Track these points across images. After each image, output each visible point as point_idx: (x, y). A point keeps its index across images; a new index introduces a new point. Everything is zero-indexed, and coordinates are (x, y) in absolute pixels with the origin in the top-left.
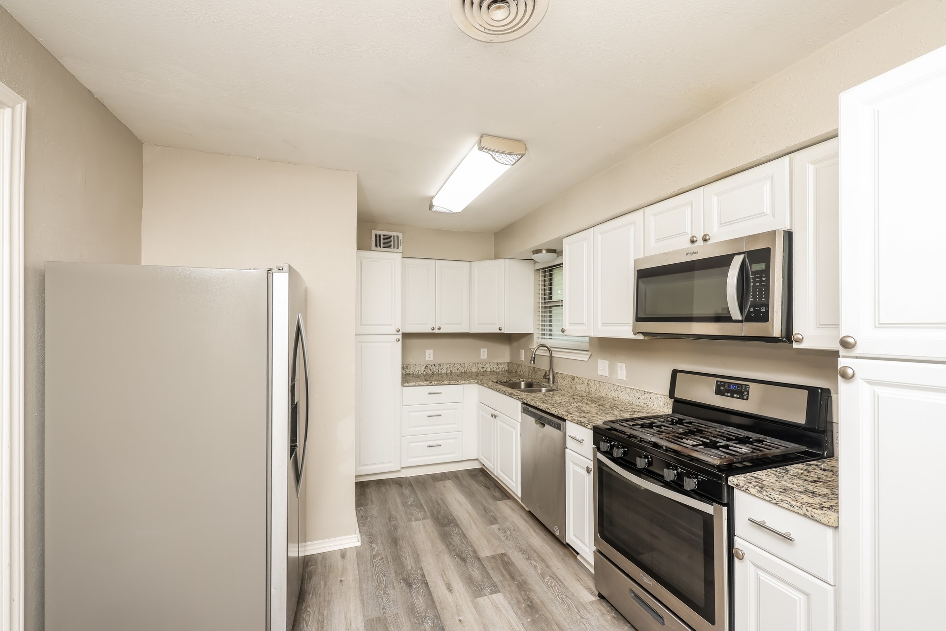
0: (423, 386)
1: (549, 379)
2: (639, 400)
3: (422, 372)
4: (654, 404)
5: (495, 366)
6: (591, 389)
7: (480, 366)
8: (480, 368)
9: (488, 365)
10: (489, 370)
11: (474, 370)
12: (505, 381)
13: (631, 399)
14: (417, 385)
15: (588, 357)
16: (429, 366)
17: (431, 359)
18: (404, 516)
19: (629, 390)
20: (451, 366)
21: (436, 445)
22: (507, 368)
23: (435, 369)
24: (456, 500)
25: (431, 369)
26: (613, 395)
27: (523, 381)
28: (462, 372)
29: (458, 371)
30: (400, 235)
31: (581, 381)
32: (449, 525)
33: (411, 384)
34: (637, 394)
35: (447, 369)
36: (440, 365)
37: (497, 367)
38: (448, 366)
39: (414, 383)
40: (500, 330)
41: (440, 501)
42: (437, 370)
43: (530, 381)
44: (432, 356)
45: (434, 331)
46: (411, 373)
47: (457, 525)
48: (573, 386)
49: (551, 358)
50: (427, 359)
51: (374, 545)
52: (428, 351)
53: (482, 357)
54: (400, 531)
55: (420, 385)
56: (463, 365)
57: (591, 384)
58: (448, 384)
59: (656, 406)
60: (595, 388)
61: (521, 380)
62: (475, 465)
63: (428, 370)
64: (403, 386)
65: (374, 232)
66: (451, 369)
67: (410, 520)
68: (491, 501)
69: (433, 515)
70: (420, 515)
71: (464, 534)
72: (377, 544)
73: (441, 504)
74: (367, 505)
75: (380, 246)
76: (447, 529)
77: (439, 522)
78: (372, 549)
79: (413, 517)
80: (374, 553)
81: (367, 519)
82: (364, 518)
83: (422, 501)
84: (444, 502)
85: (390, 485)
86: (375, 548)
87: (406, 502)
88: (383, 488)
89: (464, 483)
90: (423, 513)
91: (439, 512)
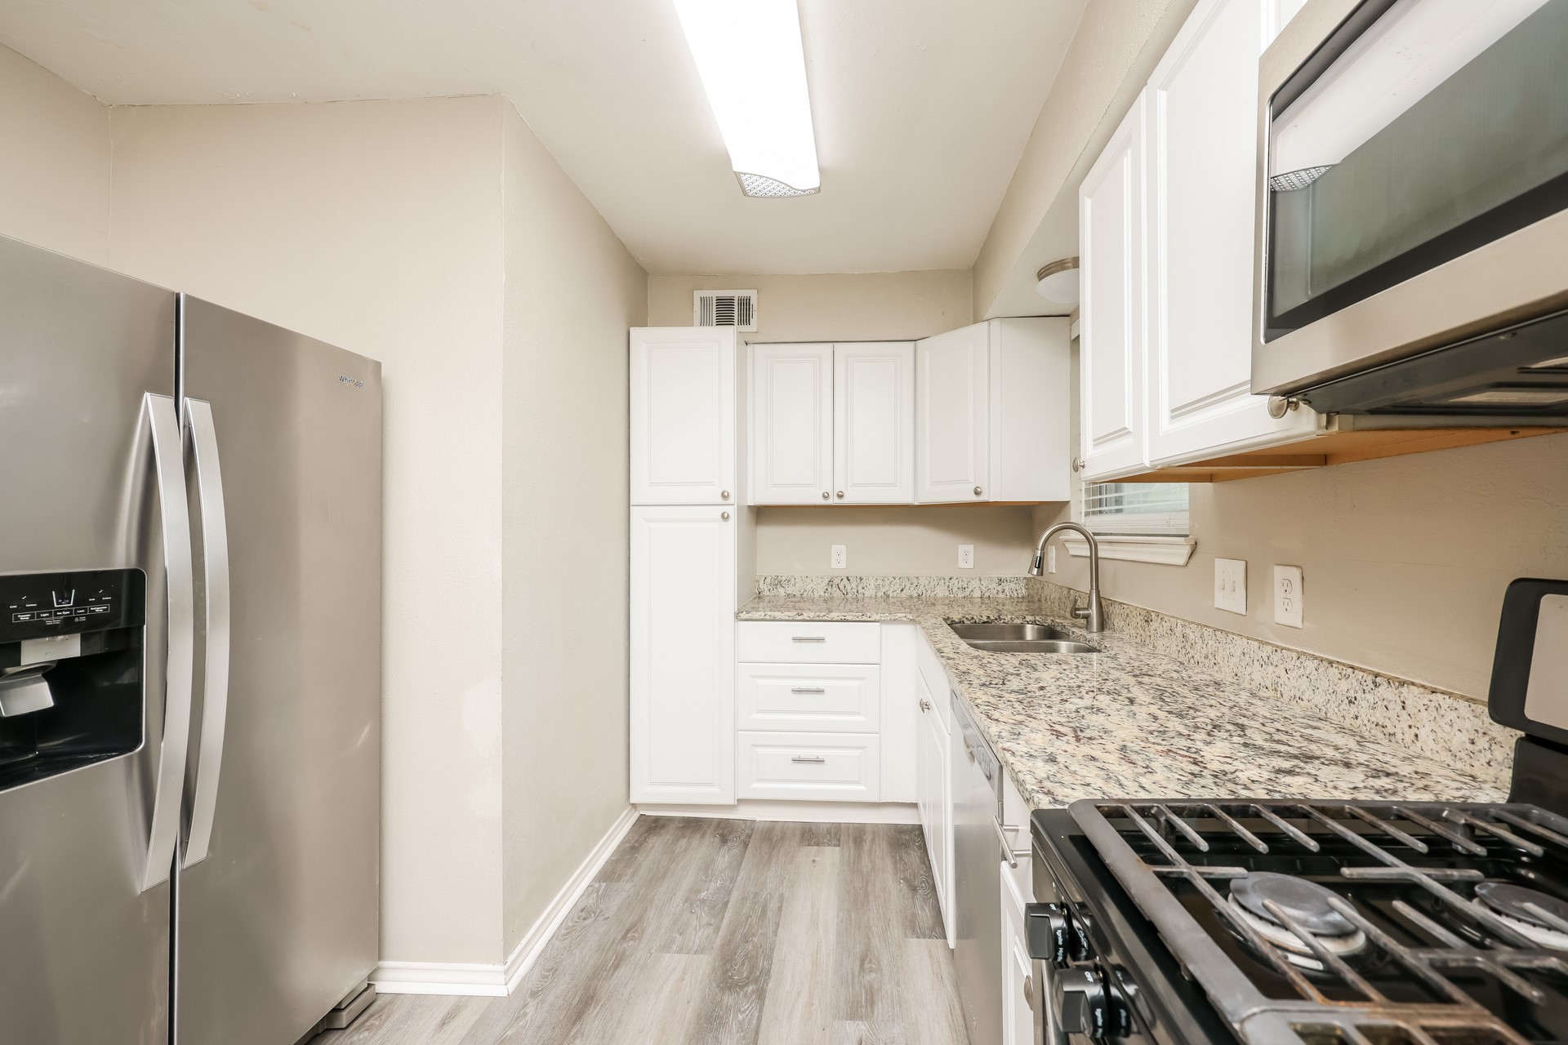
0: (781, 620)
1: (1087, 617)
2: (1353, 710)
3: (822, 593)
4: (1422, 733)
5: (995, 585)
6: (1192, 652)
7: (955, 585)
8: (955, 589)
9: (975, 584)
10: (977, 594)
11: (941, 592)
12: (985, 619)
13: (1319, 699)
14: (768, 617)
15: (1187, 550)
16: (837, 581)
17: (843, 565)
18: (663, 931)
19: (1311, 665)
20: (887, 582)
21: (814, 758)
22: (1024, 591)
23: (848, 588)
24: (812, 908)
25: (841, 587)
26: (1257, 676)
27: (1034, 623)
28: (911, 597)
29: (903, 595)
30: (753, 295)
31: (1166, 625)
32: (742, 988)
33: (756, 615)
34: (1343, 685)
35: (877, 587)
36: (861, 579)
37: (1000, 588)
38: (880, 582)
39: (762, 614)
40: (977, 493)
41: (773, 905)
42: (855, 591)
43: (1049, 622)
44: (843, 557)
45: (830, 502)
46: (798, 594)
47: (761, 995)
48: (1148, 641)
49: (1095, 561)
50: (834, 565)
51: (532, 1004)
52: (835, 548)
53: (961, 564)
54: (622, 972)
55: (774, 620)
56: (915, 581)
57: (1192, 636)
58: (841, 621)
59: (1432, 745)
60: (1204, 651)
61: (1029, 618)
62: (905, 818)
63: (835, 588)
64: (737, 616)
65: (698, 294)
66: (887, 588)
67: (666, 947)
68: (896, 931)
69: (727, 943)
70: (698, 936)
71: (757, 1033)
72: (543, 1001)
73: (769, 914)
74: (618, 880)
75: (710, 324)
76: (728, 999)
77: (725, 972)
78: (518, 1018)
79: (679, 938)
80: (509, 1033)
81: (585, 919)
82: (583, 915)
83: (735, 895)
84: (780, 909)
85: (703, 836)
86: (525, 1014)
87: (699, 891)
88: (683, 842)
89: (865, 861)
90: (710, 930)
91: (746, 939)
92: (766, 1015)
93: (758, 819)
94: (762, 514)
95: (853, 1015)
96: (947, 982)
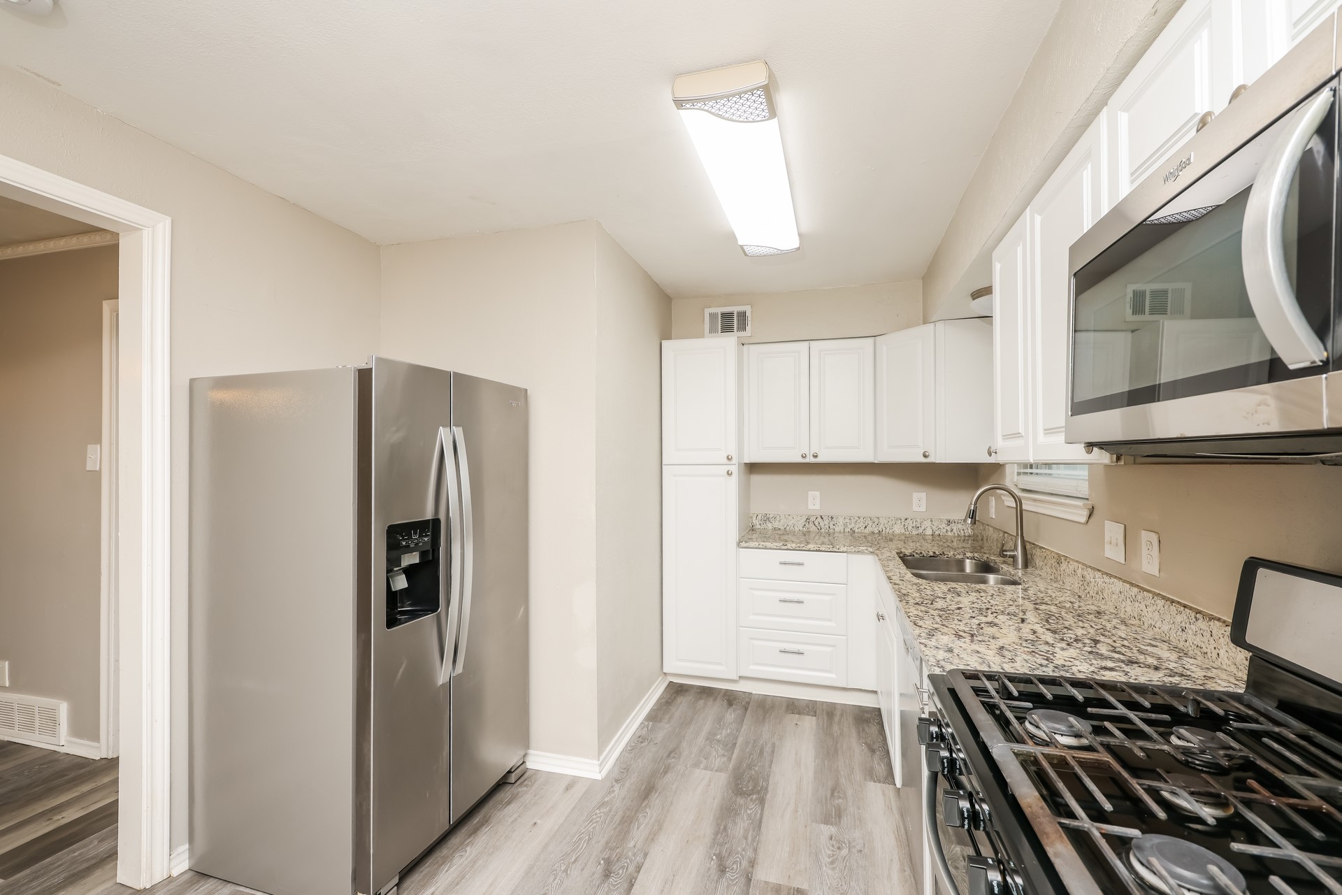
0: (771, 549)
1: (1013, 557)
2: (1184, 636)
3: (801, 528)
4: (1222, 652)
5: (944, 525)
6: (1088, 589)
7: (910, 524)
8: (910, 528)
9: (927, 523)
10: (929, 532)
11: (898, 529)
12: (931, 554)
13: (1165, 628)
14: (761, 546)
15: (1086, 513)
16: (813, 519)
17: (817, 507)
18: (693, 755)
19: (1160, 602)
20: (853, 521)
21: (796, 650)
22: (970, 531)
23: (822, 524)
24: (796, 754)
25: (816, 523)
26: (1128, 609)
27: (973, 558)
28: (873, 533)
29: (867, 531)
30: (747, 309)
31: (1071, 568)
32: (749, 795)
33: (752, 544)
34: (1179, 618)
35: (845, 525)
36: (832, 518)
37: (949, 528)
38: (847, 520)
39: (757, 544)
40: (925, 456)
41: (768, 749)
42: (828, 527)
43: (985, 558)
44: (818, 500)
45: (807, 460)
46: (782, 528)
47: (762, 801)
48: (1059, 578)
49: (1020, 513)
50: (811, 507)
51: (617, 787)
52: (811, 493)
53: (915, 508)
54: (669, 777)
55: (766, 548)
56: (876, 520)
57: (1088, 577)
58: (816, 551)
59: (1226, 661)
60: (1096, 589)
61: (969, 555)
62: (867, 701)
63: (811, 524)
64: (738, 545)
65: (707, 311)
66: (853, 525)
67: (696, 765)
68: (858, 776)
69: (737, 767)
70: (718, 762)
71: (760, 822)
72: (623, 785)
73: (765, 754)
74: (660, 721)
75: (716, 332)
76: (740, 801)
77: (737, 785)
78: (610, 792)
79: (705, 761)
80: (606, 799)
81: (642, 742)
82: (640, 740)
83: (740, 740)
84: (773, 752)
85: (715, 700)
86: (614, 791)
87: (715, 734)
88: (701, 702)
89: (835, 728)
90: (725, 759)
91: (750, 767)
92: (766, 813)
93: (754, 692)
94: (753, 468)
95: (826, 821)
96: (896, 812)
